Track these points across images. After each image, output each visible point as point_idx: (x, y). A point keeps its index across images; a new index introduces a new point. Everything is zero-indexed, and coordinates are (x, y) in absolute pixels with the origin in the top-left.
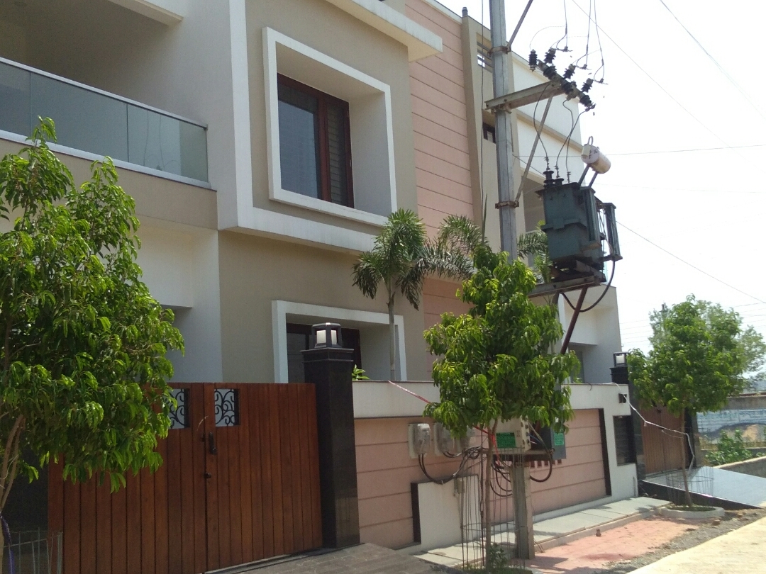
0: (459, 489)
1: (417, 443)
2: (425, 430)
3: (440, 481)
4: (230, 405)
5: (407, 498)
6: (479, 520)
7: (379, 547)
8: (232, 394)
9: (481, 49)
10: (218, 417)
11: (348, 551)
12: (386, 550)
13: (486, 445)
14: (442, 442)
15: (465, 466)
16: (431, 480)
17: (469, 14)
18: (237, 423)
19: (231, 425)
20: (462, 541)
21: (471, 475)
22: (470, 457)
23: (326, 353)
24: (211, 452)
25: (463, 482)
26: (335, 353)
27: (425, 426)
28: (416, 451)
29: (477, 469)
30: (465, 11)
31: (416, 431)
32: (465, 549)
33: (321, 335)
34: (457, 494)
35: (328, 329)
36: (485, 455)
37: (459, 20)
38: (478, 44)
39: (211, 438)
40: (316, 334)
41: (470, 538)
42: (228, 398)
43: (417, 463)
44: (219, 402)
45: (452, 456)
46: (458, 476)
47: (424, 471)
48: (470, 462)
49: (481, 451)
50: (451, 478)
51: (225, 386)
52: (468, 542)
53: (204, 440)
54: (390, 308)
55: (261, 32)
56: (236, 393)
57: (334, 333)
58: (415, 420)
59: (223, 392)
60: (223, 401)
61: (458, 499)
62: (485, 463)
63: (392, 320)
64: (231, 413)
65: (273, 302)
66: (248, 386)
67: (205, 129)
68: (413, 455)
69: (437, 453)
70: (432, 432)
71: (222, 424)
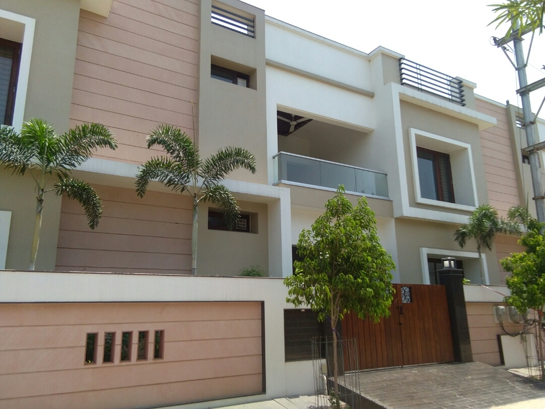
0: (524, 340)
1: (499, 316)
2: (502, 309)
3: (513, 335)
4: (408, 294)
5: (496, 342)
6: (536, 355)
7: (483, 364)
8: (408, 289)
9: (518, 119)
10: (403, 299)
11: (468, 364)
12: (487, 365)
13: (537, 318)
14: (512, 316)
15: (526, 328)
16: (507, 334)
17: (510, 103)
18: (411, 301)
19: (409, 302)
20: (528, 366)
21: (530, 333)
22: (529, 324)
23: (449, 271)
24: (401, 313)
25: (526, 336)
26: (454, 271)
27: (502, 307)
28: (498, 319)
29: (533, 330)
30: (508, 102)
31: (497, 310)
32: (530, 370)
33: (446, 263)
34: (523, 343)
35: (450, 260)
36: (537, 324)
37: (505, 107)
38: (517, 117)
39: (401, 308)
40: (443, 263)
41: (532, 365)
42: (407, 291)
43: (499, 325)
44: (403, 292)
45: (518, 323)
46: (522, 333)
47: (504, 329)
48: (529, 327)
49: (534, 321)
50: (519, 334)
51: (405, 285)
52: (531, 367)
53: (398, 308)
54: (479, 250)
55: (408, 130)
56: (410, 288)
57: (452, 262)
58: (497, 304)
59: (405, 288)
60: (405, 292)
61: (523, 345)
62: (538, 327)
63: (480, 256)
64: (408, 297)
65: (420, 248)
66: (415, 286)
67: (386, 175)
68: (497, 321)
69: (510, 321)
70: (506, 310)
71: (405, 302)
